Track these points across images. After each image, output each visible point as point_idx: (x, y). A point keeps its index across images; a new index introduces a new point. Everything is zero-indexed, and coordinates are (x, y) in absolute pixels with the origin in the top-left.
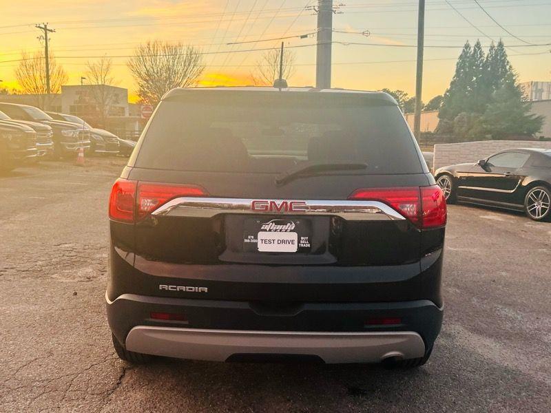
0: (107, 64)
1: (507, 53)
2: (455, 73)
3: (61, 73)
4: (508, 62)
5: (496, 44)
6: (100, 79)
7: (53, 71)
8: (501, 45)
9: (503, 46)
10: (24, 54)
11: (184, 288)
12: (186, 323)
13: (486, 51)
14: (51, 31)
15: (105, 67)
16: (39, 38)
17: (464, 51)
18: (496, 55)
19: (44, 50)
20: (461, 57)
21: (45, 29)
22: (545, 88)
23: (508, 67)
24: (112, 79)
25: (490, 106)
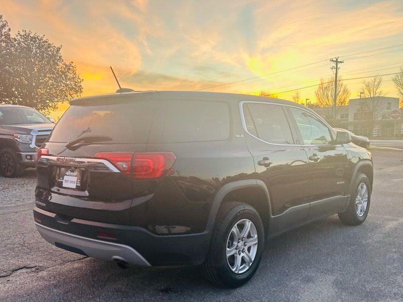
0: (378, 80)
3: (346, 91)
6: (372, 93)
7: (341, 90)
10: (322, 80)
11: (40, 204)
14: (341, 62)
15: (376, 84)
16: (332, 68)
19: (335, 76)
21: (337, 62)
24: (381, 92)
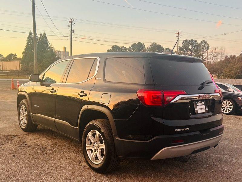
1: (47, 38)
2: (26, 44)
4: (48, 42)
5: (43, 34)
8: (44, 34)
9: (45, 35)
11: (182, 129)
12: (184, 142)
13: (39, 36)
17: (29, 35)
18: (43, 38)
20: (28, 38)
22: (62, 53)
23: (48, 44)
25: (44, 60)
